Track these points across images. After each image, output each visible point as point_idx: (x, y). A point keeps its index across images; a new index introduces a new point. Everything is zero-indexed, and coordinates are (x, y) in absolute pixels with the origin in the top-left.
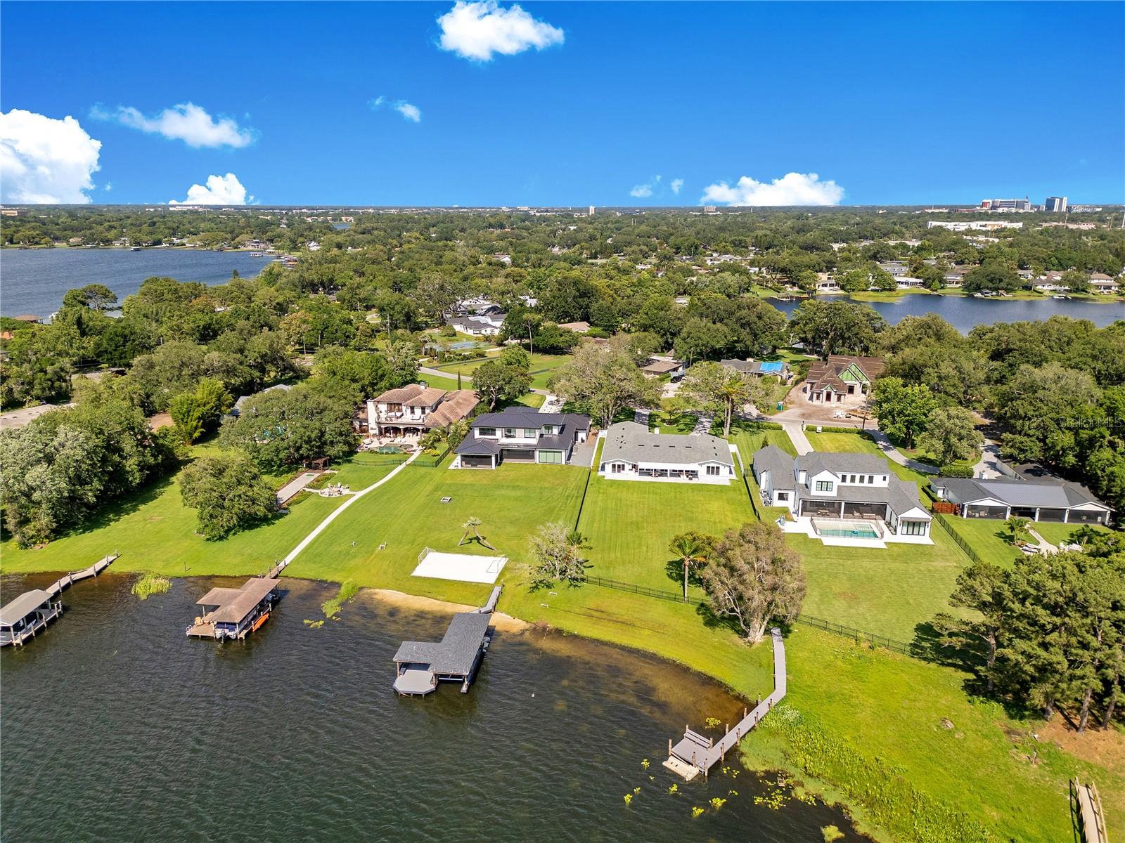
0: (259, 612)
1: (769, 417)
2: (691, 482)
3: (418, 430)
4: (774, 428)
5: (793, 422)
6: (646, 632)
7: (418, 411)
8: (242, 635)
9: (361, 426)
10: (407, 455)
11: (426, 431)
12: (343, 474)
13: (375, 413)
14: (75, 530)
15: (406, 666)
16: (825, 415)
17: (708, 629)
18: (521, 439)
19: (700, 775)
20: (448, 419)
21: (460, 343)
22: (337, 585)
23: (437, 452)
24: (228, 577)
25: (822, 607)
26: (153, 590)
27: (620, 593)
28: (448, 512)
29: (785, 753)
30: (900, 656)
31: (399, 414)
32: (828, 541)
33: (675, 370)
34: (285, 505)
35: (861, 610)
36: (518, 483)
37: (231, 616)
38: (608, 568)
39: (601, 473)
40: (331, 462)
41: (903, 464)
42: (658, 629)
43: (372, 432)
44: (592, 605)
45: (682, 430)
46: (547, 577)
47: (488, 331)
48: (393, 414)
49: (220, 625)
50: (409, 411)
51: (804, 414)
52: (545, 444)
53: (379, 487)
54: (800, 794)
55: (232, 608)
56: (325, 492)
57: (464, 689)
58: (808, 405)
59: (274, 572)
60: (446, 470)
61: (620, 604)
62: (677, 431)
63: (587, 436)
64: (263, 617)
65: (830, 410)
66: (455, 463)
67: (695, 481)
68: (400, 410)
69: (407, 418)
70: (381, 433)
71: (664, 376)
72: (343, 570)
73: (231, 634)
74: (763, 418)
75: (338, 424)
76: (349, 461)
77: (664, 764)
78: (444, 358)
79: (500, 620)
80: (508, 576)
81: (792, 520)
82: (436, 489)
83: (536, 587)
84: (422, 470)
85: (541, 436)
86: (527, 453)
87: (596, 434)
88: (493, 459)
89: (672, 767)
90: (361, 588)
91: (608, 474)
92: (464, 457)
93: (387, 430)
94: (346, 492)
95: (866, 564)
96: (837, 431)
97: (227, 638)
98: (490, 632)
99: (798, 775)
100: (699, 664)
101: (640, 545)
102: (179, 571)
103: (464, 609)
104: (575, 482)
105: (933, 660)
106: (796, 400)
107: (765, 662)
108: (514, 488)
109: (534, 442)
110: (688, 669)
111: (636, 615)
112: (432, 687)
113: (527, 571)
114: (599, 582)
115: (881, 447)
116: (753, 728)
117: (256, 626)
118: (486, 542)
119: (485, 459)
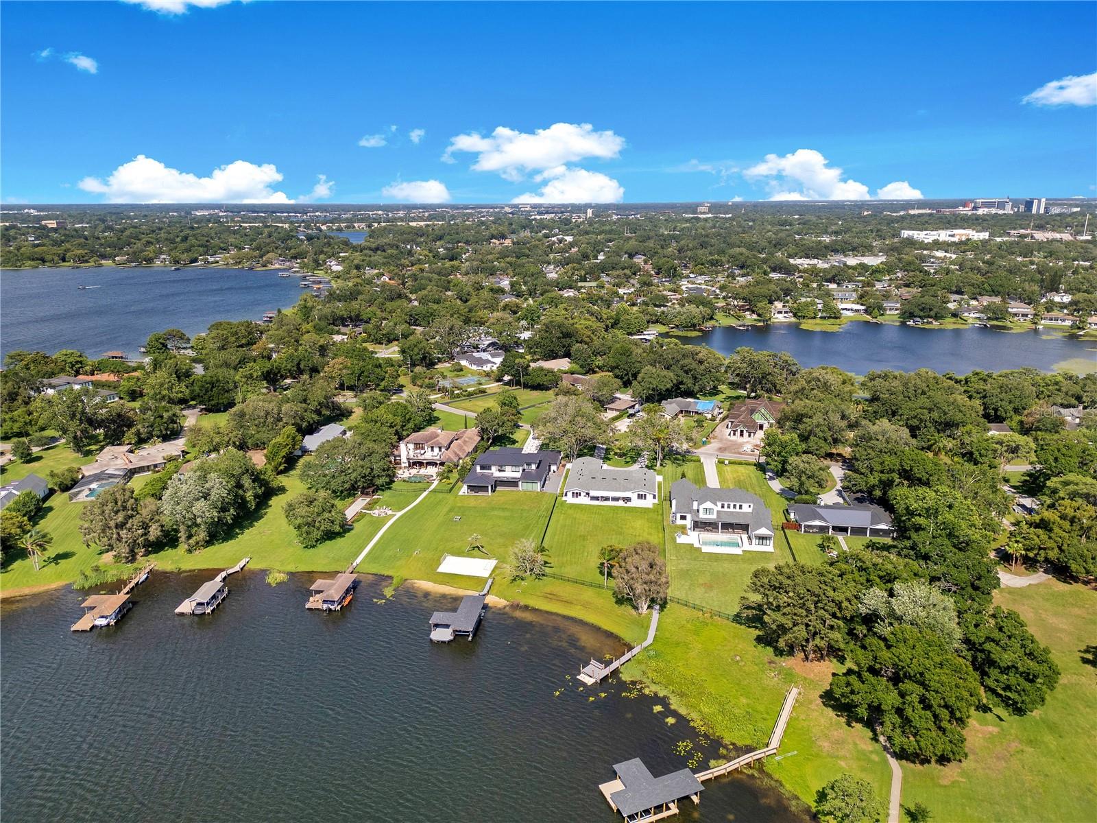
0: (346, 594)
1: (694, 451)
2: (626, 505)
3: (436, 464)
4: (694, 461)
5: (711, 455)
6: (579, 607)
7: (436, 450)
8: (339, 608)
9: (395, 460)
10: (430, 483)
11: (442, 464)
12: (386, 499)
13: (406, 451)
14: (217, 540)
15: (437, 626)
16: (735, 448)
17: (617, 606)
18: (510, 473)
19: (596, 682)
20: (458, 455)
21: (466, 379)
22: (391, 578)
23: (451, 481)
24: (322, 572)
25: (689, 593)
26: (278, 581)
27: (567, 583)
28: (459, 527)
29: (643, 672)
30: (726, 622)
31: (422, 452)
32: (705, 549)
33: (633, 407)
34: (350, 523)
35: (712, 594)
36: (506, 506)
37: (332, 597)
38: (561, 567)
39: (564, 498)
40: (377, 489)
41: (778, 491)
42: (586, 605)
43: (403, 465)
44: (548, 591)
45: (627, 462)
46: (521, 574)
47: (487, 368)
48: (418, 451)
49: (325, 602)
50: (430, 449)
51: (720, 449)
52: (526, 476)
53: (411, 509)
54: (647, 691)
55: (332, 591)
56: (375, 513)
57: (470, 639)
58: (727, 440)
59: (351, 569)
60: (457, 495)
61: (566, 590)
62: (623, 463)
63: (558, 468)
64: (349, 598)
65: (741, 445)
66: (463, 490)
67: (629, 504)
68: (423, 448)
69: (429, 455)
70: (410, 466)
71: (623, 414)
72: (393, 568)
73: (332, 608)
74: (689, 452)
75: (382, 463)
76: (390, 488)
77: (578, 677)
78: (453, 395)
79: (491, 600)
80: (497, 572)
81: (687, 534)
82: (450, 510)
83: (515, 580)
84: (440, 496)
85: (524, 470)
86: (513, 483)
87: (564, 466)
88: (490, 488)
89: (582, 679)
90: (406, 580)
91: (570, 499)
92: (469, 487)
93: (415, 463)
94: (390, 512)
95: (726, 565)
96: (740, 463)
97: (330, 610)
98: (485, 607)
99: (647, 682)
100: (607, 625)
101: (583, 551)
102: (291, 568)
103: (470, 593)
104: (546, 504)
105: (744, 624)
106: (720, 437)
107: (645, 625)
108: (504, 509)
109: (518, 475)
110: (600, 628)
111: (575, 597)
112: (452, 638)
113: (509, 569)
114: (554, 576)
115: (767, 477)
116: (630, 659)
117: (346, 603)
118: (483, 550)
119: (484, 489)
